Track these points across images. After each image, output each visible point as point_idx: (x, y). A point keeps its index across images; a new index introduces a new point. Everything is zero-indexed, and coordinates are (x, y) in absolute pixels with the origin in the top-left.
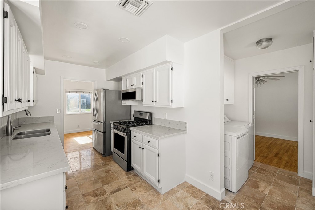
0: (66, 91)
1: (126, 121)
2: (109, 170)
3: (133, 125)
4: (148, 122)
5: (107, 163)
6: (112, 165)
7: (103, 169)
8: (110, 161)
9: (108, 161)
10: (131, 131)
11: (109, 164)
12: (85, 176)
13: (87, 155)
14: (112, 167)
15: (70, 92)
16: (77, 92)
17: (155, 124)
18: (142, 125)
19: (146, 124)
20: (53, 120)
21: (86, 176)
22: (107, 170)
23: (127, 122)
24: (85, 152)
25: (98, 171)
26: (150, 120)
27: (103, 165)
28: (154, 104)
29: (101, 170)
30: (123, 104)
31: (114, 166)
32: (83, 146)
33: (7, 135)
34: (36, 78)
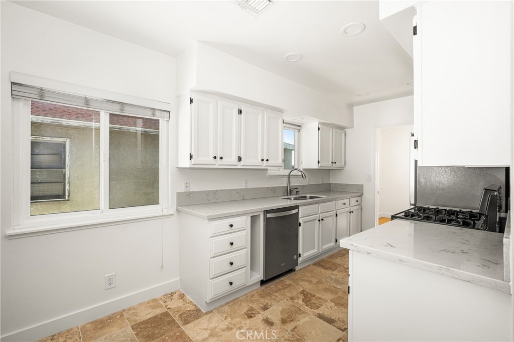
20: (362, 190)
33: (288, 195)
34: (343, 134)
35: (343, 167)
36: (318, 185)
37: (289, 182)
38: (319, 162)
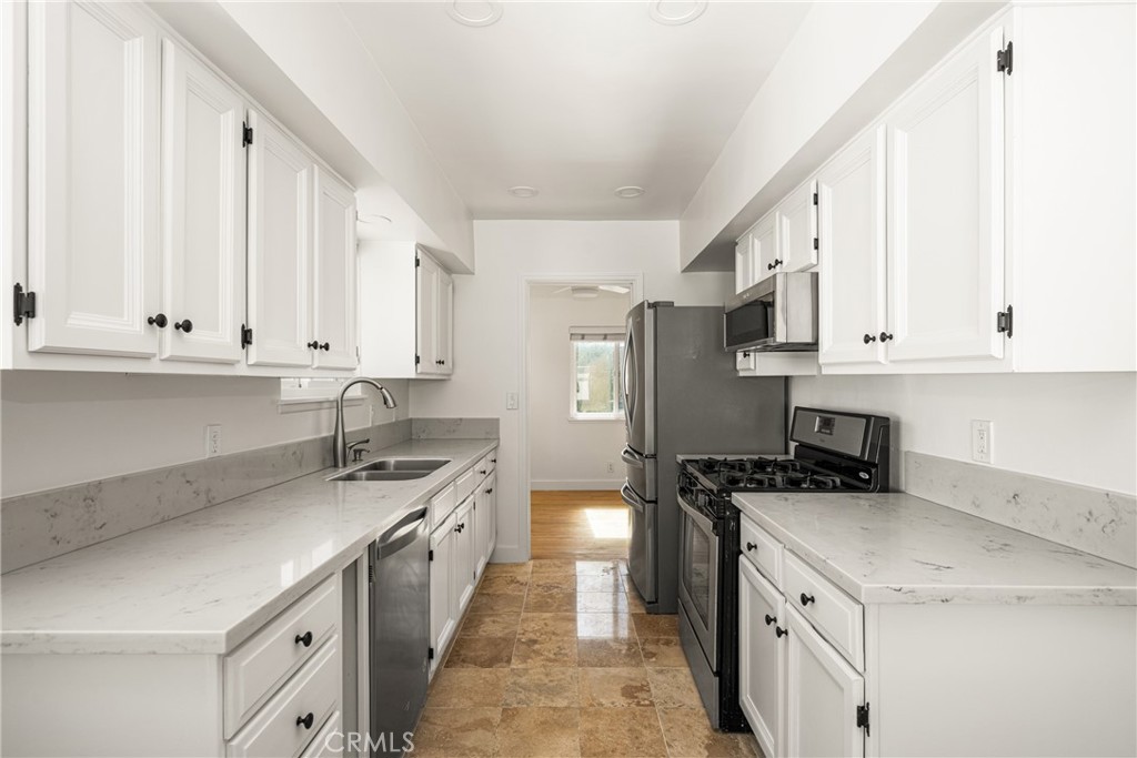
0: (572, 334)
1: (745, 458)
2: (641, 689)
3: (760, 482)
4: (862, 475)
5: (650, 648)
6: (665, 663)
7: (618, 670)
8: (667, 643)
9: (658, 641)
10: (742, 514)
11: (654, 655)
12: (543, 677)
13: (593, 589)
14: (660, 678)
15: (583, 337)
16: (605, 337)
17: (912, 491)
18: (820, 487)
19: (847, 488)
20: (498, 433)
21: (546, 681)
22: (634, 684)
23: (748, 466)
24: (593, 573)
25: (600, 671)
26: (875, 466)
27: (629, 649)
28: (882, 360)
29: (613, 671)
30: (741, 374)
31: (669, 675)
32: (601, 548)
33: (336, 466)
34: (451, 287)
35: (449, 375)
36: (390, 424)
37: (340, 421)
38: (417, 360)
